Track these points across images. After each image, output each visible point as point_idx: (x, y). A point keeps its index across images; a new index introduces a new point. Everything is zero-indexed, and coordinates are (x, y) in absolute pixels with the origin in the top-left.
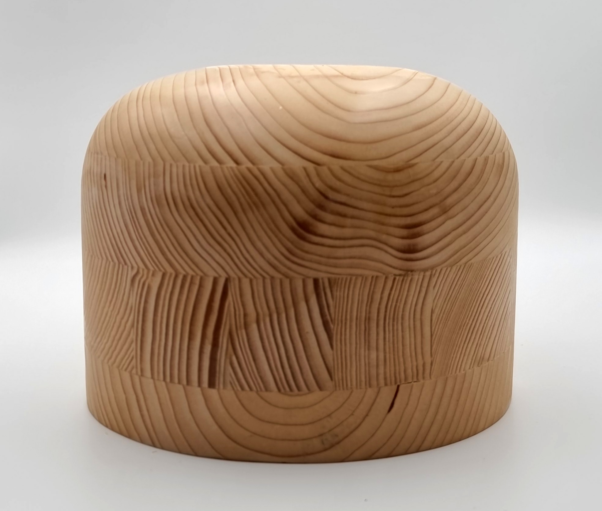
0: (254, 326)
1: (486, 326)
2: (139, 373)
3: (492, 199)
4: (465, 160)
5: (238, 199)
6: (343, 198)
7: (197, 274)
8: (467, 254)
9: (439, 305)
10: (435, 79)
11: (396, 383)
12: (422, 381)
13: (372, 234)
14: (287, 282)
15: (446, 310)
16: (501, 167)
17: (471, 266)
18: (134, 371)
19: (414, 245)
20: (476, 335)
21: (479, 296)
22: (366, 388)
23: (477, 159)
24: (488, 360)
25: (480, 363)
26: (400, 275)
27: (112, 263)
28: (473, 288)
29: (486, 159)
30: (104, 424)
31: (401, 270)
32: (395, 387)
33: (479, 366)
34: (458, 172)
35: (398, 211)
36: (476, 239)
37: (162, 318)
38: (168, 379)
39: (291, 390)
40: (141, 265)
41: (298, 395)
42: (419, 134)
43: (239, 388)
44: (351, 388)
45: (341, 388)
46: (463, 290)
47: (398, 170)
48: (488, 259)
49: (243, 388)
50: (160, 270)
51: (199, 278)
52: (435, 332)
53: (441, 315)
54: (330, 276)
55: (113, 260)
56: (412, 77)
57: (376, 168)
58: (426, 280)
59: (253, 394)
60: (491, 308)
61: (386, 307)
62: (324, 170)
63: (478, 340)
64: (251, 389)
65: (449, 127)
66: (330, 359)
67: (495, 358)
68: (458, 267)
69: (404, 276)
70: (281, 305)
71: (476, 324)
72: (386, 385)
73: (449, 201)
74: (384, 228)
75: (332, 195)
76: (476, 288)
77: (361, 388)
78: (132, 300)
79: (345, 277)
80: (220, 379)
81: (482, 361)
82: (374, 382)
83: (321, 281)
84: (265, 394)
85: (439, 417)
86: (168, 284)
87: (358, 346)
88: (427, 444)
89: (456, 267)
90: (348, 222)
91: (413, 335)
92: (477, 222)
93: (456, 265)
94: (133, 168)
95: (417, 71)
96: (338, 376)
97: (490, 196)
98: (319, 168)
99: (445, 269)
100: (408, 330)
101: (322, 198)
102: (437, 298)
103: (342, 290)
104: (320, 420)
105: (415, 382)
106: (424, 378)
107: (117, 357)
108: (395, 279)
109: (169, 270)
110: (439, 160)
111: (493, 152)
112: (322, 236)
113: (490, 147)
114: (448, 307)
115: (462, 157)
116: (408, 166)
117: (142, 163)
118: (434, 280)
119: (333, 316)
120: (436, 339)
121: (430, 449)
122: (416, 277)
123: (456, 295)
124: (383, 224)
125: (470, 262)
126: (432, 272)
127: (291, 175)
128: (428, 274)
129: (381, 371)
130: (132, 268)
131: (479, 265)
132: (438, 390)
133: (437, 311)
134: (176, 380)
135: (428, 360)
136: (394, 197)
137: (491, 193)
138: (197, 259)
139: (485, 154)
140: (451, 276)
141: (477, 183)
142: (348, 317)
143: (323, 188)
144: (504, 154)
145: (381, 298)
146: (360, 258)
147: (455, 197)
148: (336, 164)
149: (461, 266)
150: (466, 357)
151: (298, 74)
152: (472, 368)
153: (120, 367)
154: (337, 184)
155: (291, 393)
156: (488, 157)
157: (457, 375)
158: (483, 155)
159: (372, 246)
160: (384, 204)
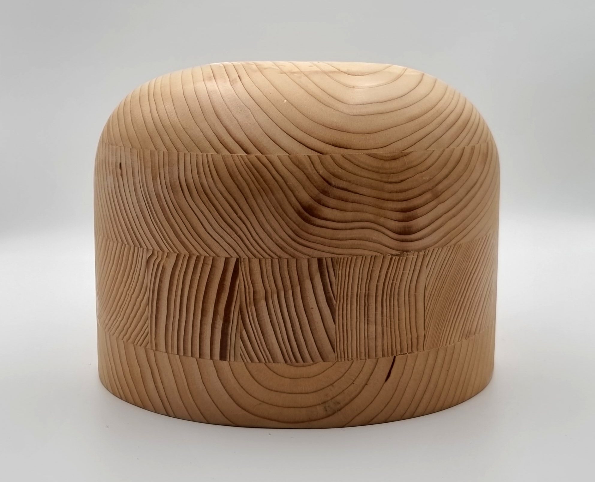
0: (263, 302)
1: (473, 302)
2: (154, 348)
3: (478, 185)
4: (454, 149)
5: (248, 185)
6: (344, 184)
7: (210, 255)
8: (457, 236)
9: (431, 283)
10: (423, 75)
11: (392, 354)
12: (416, 352)
13: (371, 217)
14: (293, 262)
15: (438, 288)
16: (486, 155)
17: (460, 246)
18: (149, 346)
19: (409, 227)
20: (464, 310)
21: (467, 275)
22: (365, 359)
23: (464, 148)
24: (475, 334)
25: (468, 336)
26: (397, 255)
27: (127, 246)
28: (461, 267)
29: (473, 148)
30: (119, 396)
31: (397, 250)
32: (392, 358)
33: (466, 339)
34: (448, 160)
35: (395, 196)
36: (464, 222)
37: (176, 296)
38: (182, 353)
39: (297, 361)
40: (157, 248)
41: (303, 366)
42: (412, 125)
43: (249, 360)
44: (352, 359)
45: (343, 360)
46: (453, 269)
47: (394, 159)
48: (475, 240)
49: (252, 360)
50: (175, 252)
51: (211, 258)
52: (428, 308)
53: (433, 292)
54: (332, 255)
55: (128, 244)
56: (403, 72)
57: (374, 156)
58: (420, 260)
59: (262, 365)
60: (477, 285)
61: (384, 285)
62: (327, 159)
63: (466, 315)
64: (260, 361)
65: (439, 119)
66: (333, 333)
67: (481, 332)
68: (449, 248)
69: (400, 255)
70: (288, 283)
71: (464, 300)
72: (383, 356)
73: (440, 187)
74: (382, 211)
75: (334, 181)
76: (464, 268)
77: (360, 359)
78: (147, 280)
79: (346, 257)
80: (231, 352)
81: (469, 334)
82: (373, 354)
83: (324, 260)
84: (273, 365)
85: (431, 386)
86: (182, 265)
87: (359, 320)
88: (420, 410)
89: (446, 247)
90: (350, 206)
91: (408, 310)
92: (465, 206)
93: (446, 246)
94: (148, 158)
95: (406, 68)
96: (340, 348)
97: (476, 182)
98: (323, 156)
99: (437, 249)
100: (403, 305)
101: (326, 184)
102: (430, 276)
103: (344, 268)
104: (324, 388)
105: (409, 353)
106: (417, 350)
107: (132, 333)
108: (391, 258)
109: (184, 251)
110: (431, 149)
111: (478, 142)
112: (326, 219)
113: (476, 138)
114: (439, 285)
115: (452, 147)
116: (404, 154)
117: (156, 152)
118: (427, 259)
119: (335, 293)
120: (429, 314)
121: (423, 415)
122: (411, 257)
123: (446, 273)
124: (381, 208)
125: (459, 243)
126: (425, 252)
127: (297, 163)
128: (422, 253)
129: (379, 343)
130: (147, 250)
131: (467, 246)
132: (431, 361)
133: (429, 288)
134: (190, 354)
135: (422, 332)
136: (391, 183)
137: (478, 180)
138: (210, 241)
139: (472, 144)
140: (442, 256)
141: (465, 170)
142: (350, 294)
143: (326, 175)
144: (488, 144)
145: (379, 276)
146: (360, 239)
147: (446, 182)
148: (338, 153)
149: (451, 246)
150: (455, 330)
151: (298, 70)
152: (461, 340)
153: (135, 343)
154: (340, 172)
155: (297, 364)
156: (474, 147)
157: (447, 347)
158: (470, 145)
159: (371, 228)
160: (383, 190)
